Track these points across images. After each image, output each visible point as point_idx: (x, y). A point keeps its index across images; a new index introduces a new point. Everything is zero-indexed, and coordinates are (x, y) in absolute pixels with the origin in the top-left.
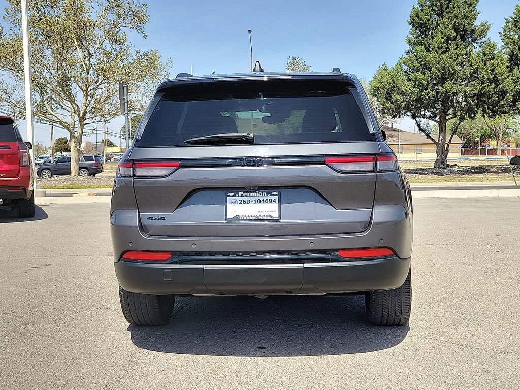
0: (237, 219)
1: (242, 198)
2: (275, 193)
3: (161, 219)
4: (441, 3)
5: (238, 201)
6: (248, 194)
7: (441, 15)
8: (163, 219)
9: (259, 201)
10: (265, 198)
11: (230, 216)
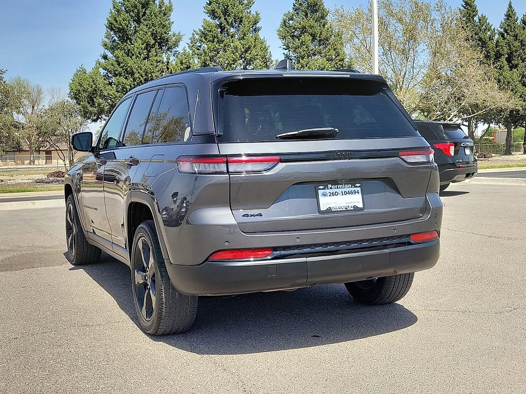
0: (329, 211)
1: (331, 191)
2: (358, 185)
3: (257, 215)
4: (138, 10)
5: (328, 193)
6: (336, 186)
7: (138, 22)
8: (260, 215)
9: (346, 193)
10: (350, 189)
11: (323, 208)
